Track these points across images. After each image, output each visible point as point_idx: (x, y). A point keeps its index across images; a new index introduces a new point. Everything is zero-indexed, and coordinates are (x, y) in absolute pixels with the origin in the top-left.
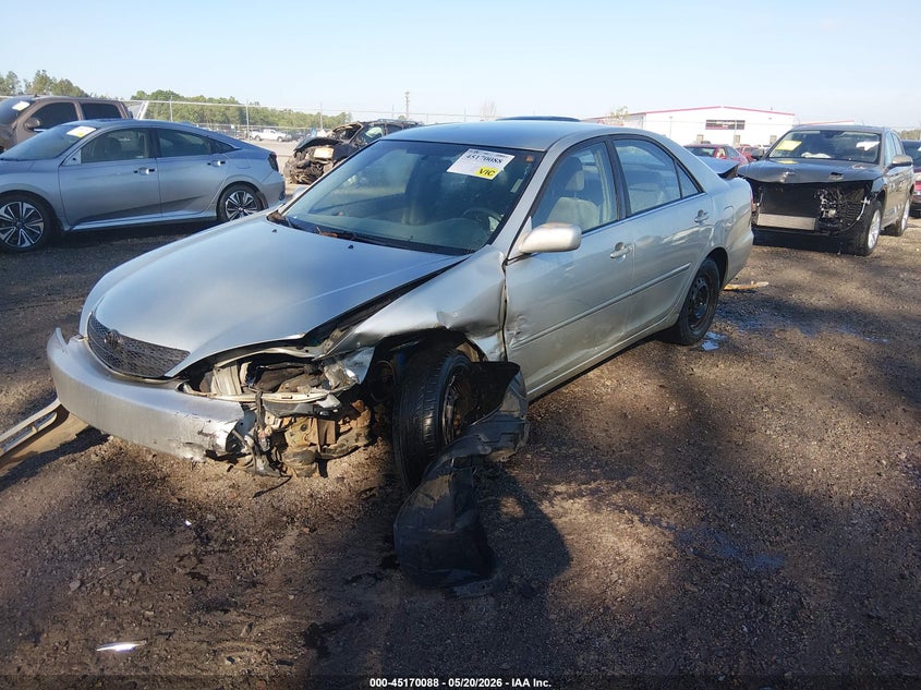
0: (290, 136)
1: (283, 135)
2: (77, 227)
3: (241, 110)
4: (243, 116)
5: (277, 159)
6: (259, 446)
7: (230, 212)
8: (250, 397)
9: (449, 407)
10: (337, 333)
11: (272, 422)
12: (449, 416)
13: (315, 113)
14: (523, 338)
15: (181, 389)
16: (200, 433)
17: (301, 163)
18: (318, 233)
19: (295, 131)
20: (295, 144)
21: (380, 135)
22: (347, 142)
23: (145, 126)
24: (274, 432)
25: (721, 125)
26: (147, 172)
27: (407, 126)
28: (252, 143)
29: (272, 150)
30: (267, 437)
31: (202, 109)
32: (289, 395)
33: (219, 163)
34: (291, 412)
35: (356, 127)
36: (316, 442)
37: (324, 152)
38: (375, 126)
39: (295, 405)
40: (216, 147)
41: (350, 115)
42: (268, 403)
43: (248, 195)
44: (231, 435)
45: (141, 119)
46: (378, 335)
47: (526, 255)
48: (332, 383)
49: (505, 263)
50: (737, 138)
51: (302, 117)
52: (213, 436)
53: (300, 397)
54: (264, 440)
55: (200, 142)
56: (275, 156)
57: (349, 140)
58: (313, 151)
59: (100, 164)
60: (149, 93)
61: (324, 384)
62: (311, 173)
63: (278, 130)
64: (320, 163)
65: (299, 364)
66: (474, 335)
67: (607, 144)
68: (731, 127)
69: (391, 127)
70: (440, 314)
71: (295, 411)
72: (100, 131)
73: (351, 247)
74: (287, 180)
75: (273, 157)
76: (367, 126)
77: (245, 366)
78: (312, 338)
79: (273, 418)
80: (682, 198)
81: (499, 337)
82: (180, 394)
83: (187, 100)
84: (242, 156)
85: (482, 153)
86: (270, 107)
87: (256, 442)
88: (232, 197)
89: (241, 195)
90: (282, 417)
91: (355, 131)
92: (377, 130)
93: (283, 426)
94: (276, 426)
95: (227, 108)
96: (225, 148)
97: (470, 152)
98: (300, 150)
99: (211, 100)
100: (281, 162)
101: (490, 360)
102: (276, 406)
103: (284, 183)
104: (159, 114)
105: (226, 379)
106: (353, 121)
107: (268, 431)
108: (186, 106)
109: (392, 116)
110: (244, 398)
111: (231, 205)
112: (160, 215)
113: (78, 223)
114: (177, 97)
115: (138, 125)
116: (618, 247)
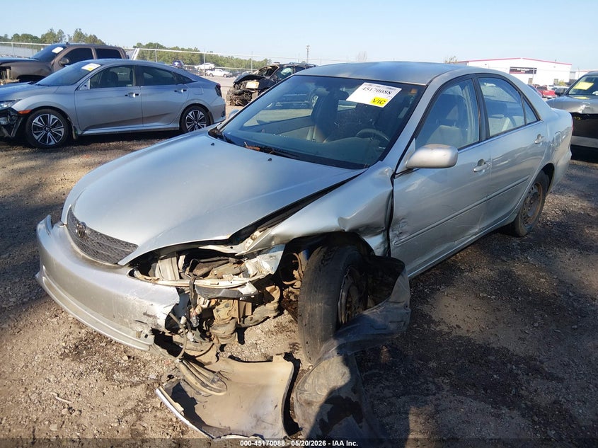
0: (231, 74)
1: (227, 73)
2: (86, 132)
3: (201, 56)
4: (202, 59)
5: (221, 89)
6: (190, 323)
7: (189, 124)
8: (186, 282)
9: (344, 294)
10: (257, 233)
11: (202, 303)
12: (343, 301)
13: (248, 59)
14: (404, 238)
15: (131, 274)
16: (145, 314)
17: (238, 91)
18: (244, 146)
19: (235, 71)
20: (234, 79)
21: (290, 74)
22: (268, 78)
23: (136, 64)
24: (204, 310)
25: (520, 71)
26: (134, 95)
27: (308, 67)
28: (207, 78)
29: (217, 82)
30: (198, 316)
31: (177, 55)
32: (216, 281)
33: (182, 91)
34: (217, 296)
35: (274, 68)
36: (237, 316)
37: (253, 85)
38: (287, 67)
39: (220, 290)
40: (180, 80)
41: (270, 61)
42: (199, 288)
43: (201, 113)
44: (168, 316)
45: (134, 59)
46: (290, 236)
47: (409, 170)
48: (251, 272)
49: (393, 177)
50: (531, 80)
51: (240, 62)
52: (154, 317)
53: (224, 284)
54: (194, 318)
55: (171, 76)
56: (220, 87)
57: (269, 76)
58: (246, 84)
59: (103, 89)
60: (145, 45)
61: (245, 273)
62: (243, 98)
63: (224, 70)
64: (249, 92)
65: (226, 258)
66: (365, 235)
67: (474, 80)
68: (527, 72)
69: (298, 68)
70: (341, 220)
71: (220, 295)
72: (103, 67)
73: (270, 159)
74: (227, 103)
75: (218, 87)
76: (282, 67)
77: (182, 258)
78: (237, 238)
79: (202, 299)
80: (525, 125)
81: (384, 235)
82: (131, 279)
83: (168, 49)
84: (198, 86)
85: (375, 86)
86: (220, 54)
87: (188, 320)
88: (190, 114)
89: (196, 113)
90: (210, 299)
91: (274, 70)
92: (289, 70)
93: (211, 305)
94: (205, 306)
95: (193, 55)
96: (186, 80)
97: (365, 85)
98: (237, 83)
99: (183, 49)
100: (224, 91)
101: (377, 254)
102: (206, 290)
103: (225, 105)
104: (150, 58)
105: (168, 267)
106: (272, 64)
107: (198, 311)
108: (168, 53)
109: (297, 61)
110: (180, 283)
111: (190, 120)
112: (142, 125)
113: (86, 129)
114: (162, 47)
115: (132, 64)
116: (480, 163)
